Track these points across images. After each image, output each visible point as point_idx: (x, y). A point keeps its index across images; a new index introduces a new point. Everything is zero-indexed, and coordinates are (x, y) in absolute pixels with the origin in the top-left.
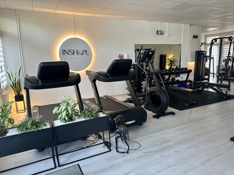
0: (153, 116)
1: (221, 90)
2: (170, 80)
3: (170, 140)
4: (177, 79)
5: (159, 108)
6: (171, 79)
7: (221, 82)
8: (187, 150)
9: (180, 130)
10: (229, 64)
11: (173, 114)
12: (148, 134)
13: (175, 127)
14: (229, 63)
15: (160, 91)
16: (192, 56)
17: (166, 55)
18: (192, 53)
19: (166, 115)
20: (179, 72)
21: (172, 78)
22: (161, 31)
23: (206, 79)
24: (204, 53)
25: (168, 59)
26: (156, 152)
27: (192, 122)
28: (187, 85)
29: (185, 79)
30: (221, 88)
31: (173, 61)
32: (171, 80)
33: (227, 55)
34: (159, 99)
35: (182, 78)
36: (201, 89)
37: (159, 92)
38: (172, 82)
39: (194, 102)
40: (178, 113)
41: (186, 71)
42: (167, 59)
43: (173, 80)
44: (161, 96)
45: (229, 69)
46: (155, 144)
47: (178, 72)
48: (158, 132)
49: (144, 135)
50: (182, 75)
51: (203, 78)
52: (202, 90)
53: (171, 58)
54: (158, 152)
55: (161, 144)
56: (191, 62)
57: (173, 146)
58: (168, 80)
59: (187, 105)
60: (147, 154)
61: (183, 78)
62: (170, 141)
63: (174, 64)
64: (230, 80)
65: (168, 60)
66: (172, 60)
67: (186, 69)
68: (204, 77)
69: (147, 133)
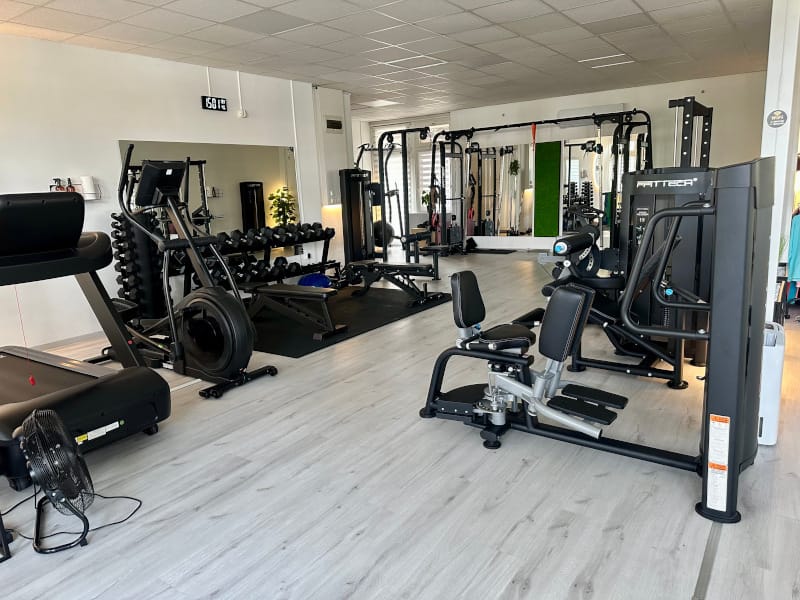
0: (200, 393)
1: (411, 281)
2: (269, 267)
3: (248, 458)
4: (291, 259)
5: (222, 362)
6: (272, 262)
7: (417, 260)
8: (300, 476)
9: (286, 418)
10: (437, 209)
11: (271, 371)
12: (175, 459)
13: (271, 413)
14: (437, 205)
15: (219, 304)
16: (331, 187)
17: (261, 184)
18: (330, 175)
19: (247, 381)
20: (297, 239)
21: (278, 259)
22: (217, 99)
23: (379, 255)
24: (365, 176)
25: (272, 198)
26: (197, 509)
27: (327, 387)
28: (325, 277)
29: (320, 260)
30: (411, 277)
31: (288, 205)
32: (275, 263)
33: (429, 183)
34: (218, 330)
35: (309, 256)
36: (362, 285)
37: (214, 306)
38: (277, 271)
39: (338, 327)
40: (290, 366)
41: (319, 234)
42: (266, 196)
43: (279, 264)
44: (222, 321)
45: (437, 223)
46: (196, 486)
47: (293, 238)
48: (211, 441)
49: (158, 465)
50: (307, 248)
51: (370, 251)
52: (368, 287)
53: (280, 194)
54: (203, 509)
55: (217, 480)
56: (330, 204)
57: (255, 477)
58: (263, 264)
59: (318, 337)
60: (162, 525)
61: (313, 255)
62: (249, 462)
63: (291, 212)
64: (436, 251)
65: (272, 202)
66: (284, 199)
67: (318, 226)
68: (373, 249)
69: (170, 457)
